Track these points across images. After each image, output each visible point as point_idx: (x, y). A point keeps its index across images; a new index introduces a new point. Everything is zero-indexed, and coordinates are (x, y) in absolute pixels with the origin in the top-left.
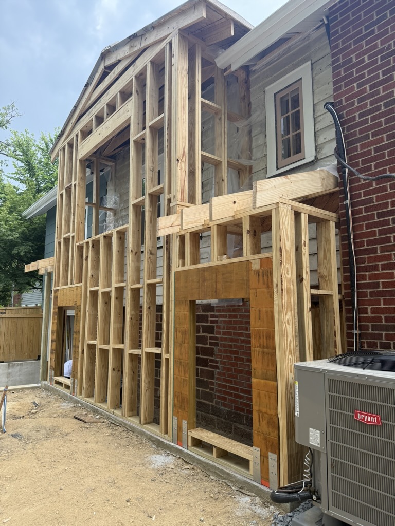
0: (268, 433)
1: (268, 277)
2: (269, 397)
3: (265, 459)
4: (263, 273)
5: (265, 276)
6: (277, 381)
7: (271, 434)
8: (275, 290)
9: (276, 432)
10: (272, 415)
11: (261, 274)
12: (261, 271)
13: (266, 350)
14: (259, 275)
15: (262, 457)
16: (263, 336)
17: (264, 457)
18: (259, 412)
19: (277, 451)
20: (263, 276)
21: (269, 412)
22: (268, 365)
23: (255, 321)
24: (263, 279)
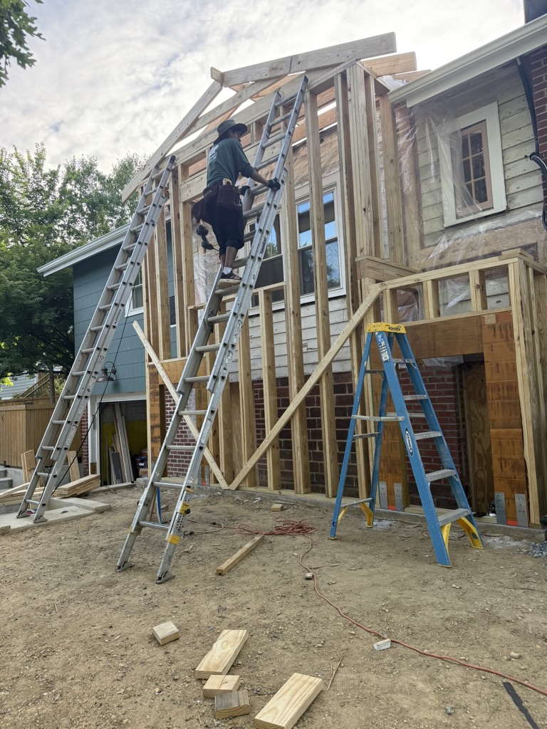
0: (513, 477)
1: (507, 331)
2: (513, 444)
3: (511, 501)
4: (500, 327)
5: (502, 330)
6: (522, 428)
7: (517, 477)
8: (517, 343)
9: (523, 474)
10: (517, 459)
11: (496, 328)
12: (497, 326)
13: (506, 401)
14: (495, 329)
15: (507, 500)
16: (503, 388)
17: (509, 499)
18: (500, 459)
19: (526, 491)
20: (501, 330)
21: (513, 457)
22: (511, 415)
23: (492, 375)
24: (501, 333)
